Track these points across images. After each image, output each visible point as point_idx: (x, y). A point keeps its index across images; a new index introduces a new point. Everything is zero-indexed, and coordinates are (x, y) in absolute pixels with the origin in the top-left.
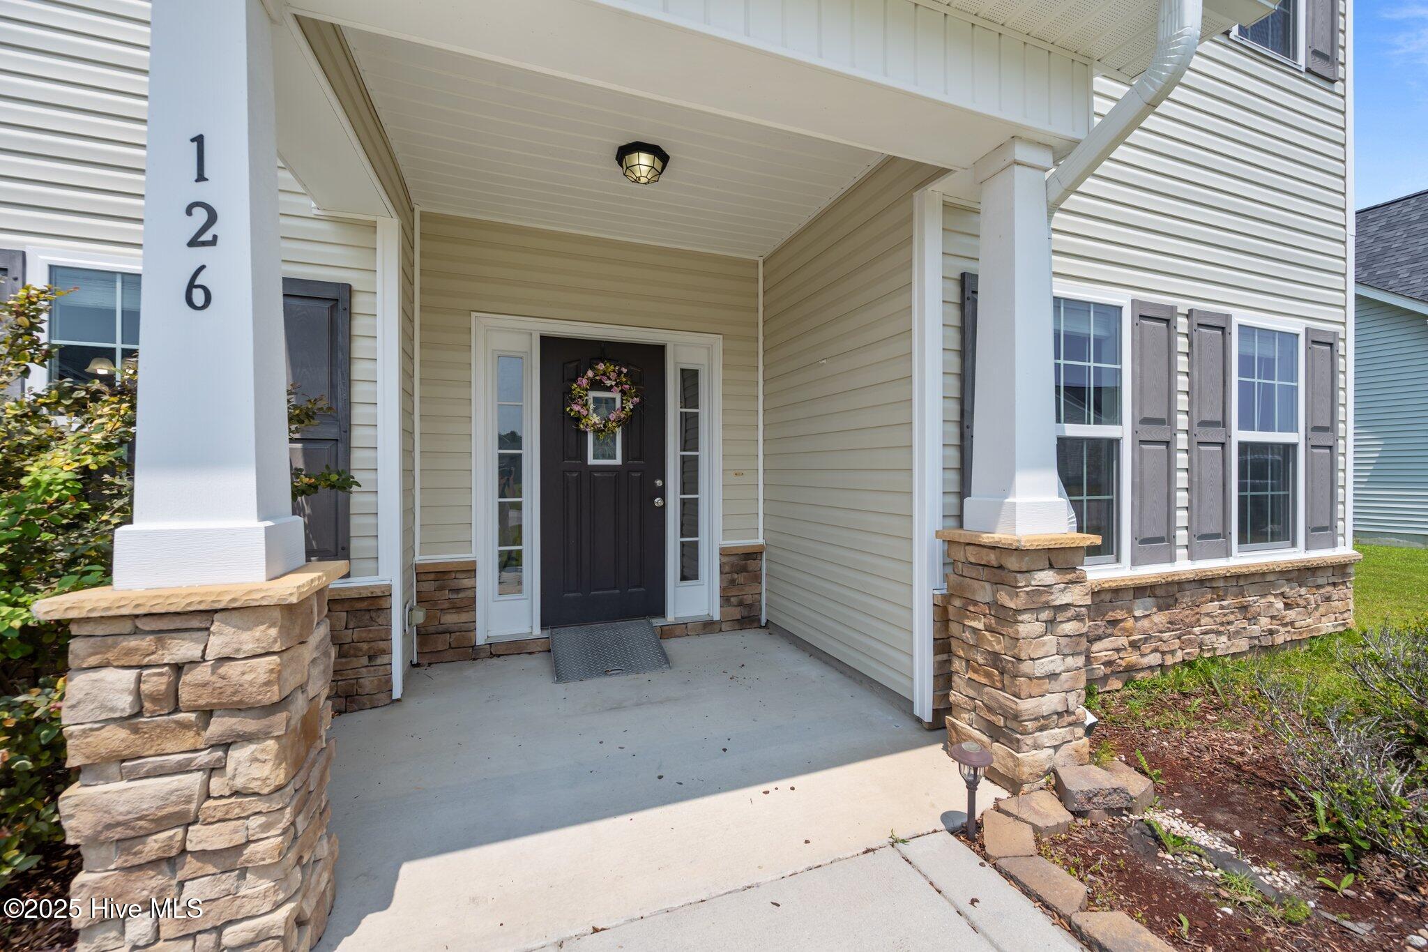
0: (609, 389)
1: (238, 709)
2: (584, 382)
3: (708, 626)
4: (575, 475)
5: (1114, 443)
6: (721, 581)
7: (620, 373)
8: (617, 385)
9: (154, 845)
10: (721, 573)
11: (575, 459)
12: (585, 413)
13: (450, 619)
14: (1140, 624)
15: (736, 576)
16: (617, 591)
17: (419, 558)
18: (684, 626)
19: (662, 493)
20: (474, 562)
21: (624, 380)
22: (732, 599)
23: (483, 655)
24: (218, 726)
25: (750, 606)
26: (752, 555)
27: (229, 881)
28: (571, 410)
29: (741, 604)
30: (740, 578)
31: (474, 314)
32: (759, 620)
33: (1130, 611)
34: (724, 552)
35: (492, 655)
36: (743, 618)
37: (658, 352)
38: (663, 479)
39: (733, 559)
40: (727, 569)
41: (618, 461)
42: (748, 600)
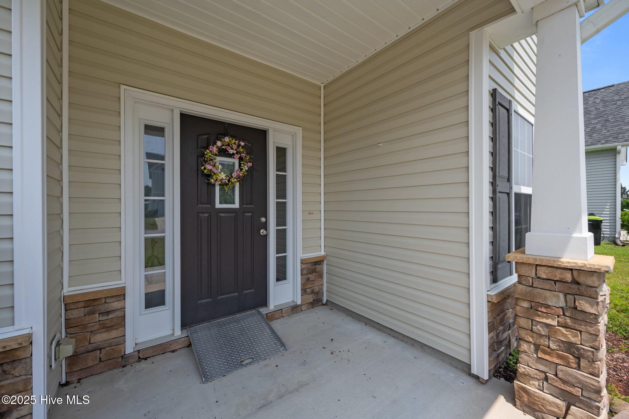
0: (231, 156)
2: (215, 149)
3: (295, 309)
4: (206, 215)
6: (302, 279)
7: (239, 145)
8: (237, 153)
10: (302, 274)
11: (207, 204)
12: (215, 171)
13: (100, 338)
15: (310, 276)
16: (236, 294)
17: (67, 290)
18: (280, 311)
19: (265, 226)
20: (124, 288)
21: (242, 150)
22: (308, 290)
23: (131, 361)
25: (318, 293)
26: (318, 262)
28: (205, 169)
29: (313, 292)
30: (312, 277)
31: (123, 87)
32: (322, 301)
34: (303, 262)
35: (140, 360)
36: (313, 301)
37: (263, 134)
38: (266, 216)
39: (308, 265)
40: (305, 272)
41: (237, 205)
42: (316, 289)
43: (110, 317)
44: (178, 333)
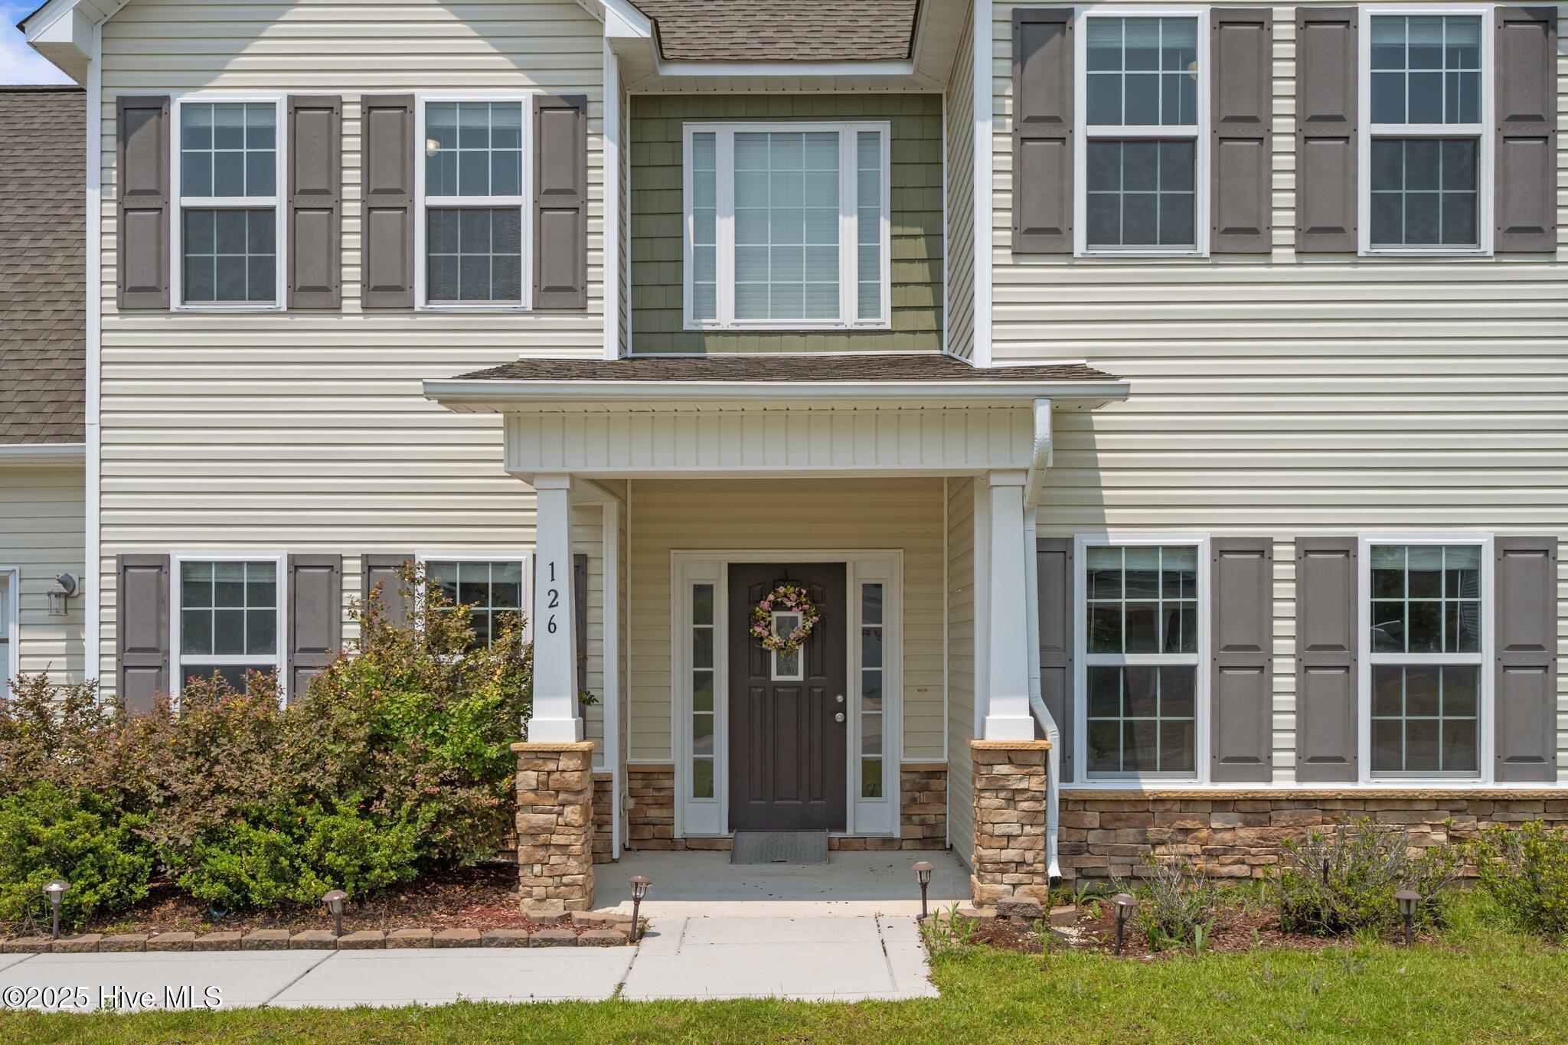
0: (790, 609)
1: (567, 791)
2: (767, 605)
3: (887, 843)
4: (760, 690)
5: (1190, 671)
6: (902, 798)
7: (801, 594)
8: (797, 605)
9: (542, 838)
10: (902, 790)
11: (759, 675)
12: (765, 633)
13: (654, 813)
14: (1219, 836)
15: (917, 794)
16: (800, 802)
17: (630, 760)
18: (862, 840)
19: (843, 708)
20: (673, 765)
21: (804, 600)
22: (914, 818)
23: (679, 847)
25: (933, 827)
26: (937, 773)
28: (754, 631)
29: (923, 823)
30: (923, 797)
31: (672, 551)
32: (944, 842)
33: (1206, 823)
34: (905, 770)
35: (688, 849)
36: (924, 838)
37: (839, 570)
38: (845, 694)
39: (913, 776)
40: (908, 786)
41: (800, 677)
42: (931, 820)
43: (662, 794)
44: (726, 833)
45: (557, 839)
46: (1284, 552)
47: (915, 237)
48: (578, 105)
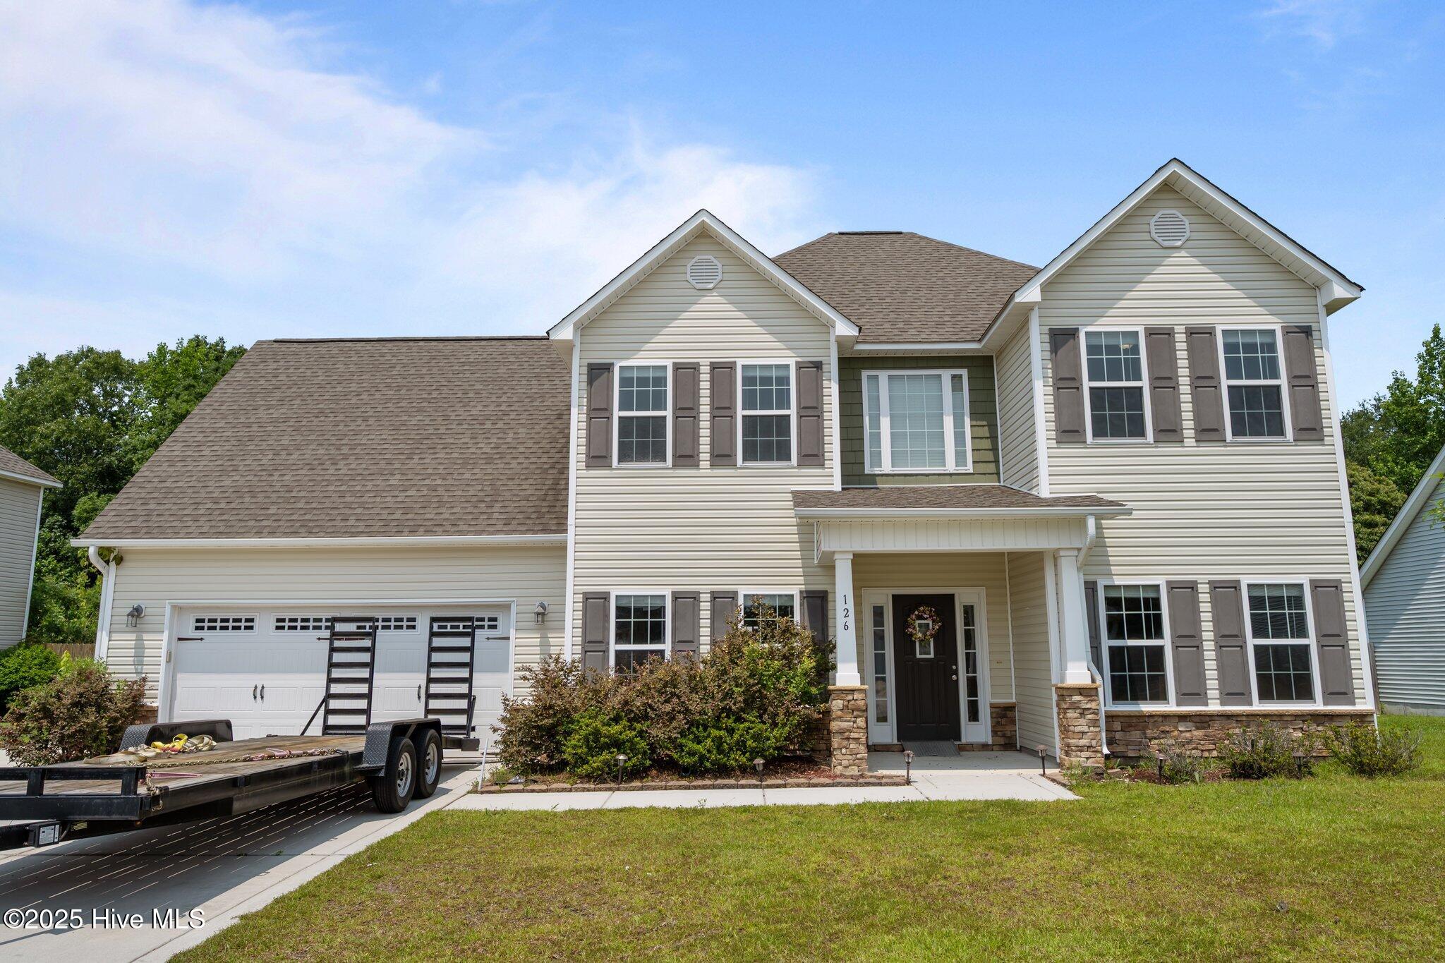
0: (926, 619)
1: (858, 710)
2: (914, 617)
3: (985, 747)
4: (911, 663)
5: (1161, 648)
6: (992, 723)
7: (931, 610)
8: (930, 616)
9: (846, 734)
10: (991, 717)
11: (911, 655)
12: (914, 632)
14: (1184, 734)
15: (1000, 720)
16: (935, 725)
18: (971, 745)
19: (956, 672)
21: (933, 613)
22: (999, 733)
24: (855, 713)
25: (1010, 738)
26: (1009, 708)
27: (857, 745)
28: (908, 630)
29: (1004, 736)
30: (1003, 721)
31: (862, 589)
32: (1016, 745)
33: (1176, 728)
34: (993, 706)
35: (875, 751)
36: (1006, 744)
37: (951, 598)
38: (956, 665)
39: (997, 710)
40: (994, 715)
41: (932, 656)
42: (1009, 734)
44: (895, 742)
45: (853, 735)
46: (1204, 588)
47: (983, 426)
48: (818, 366)
